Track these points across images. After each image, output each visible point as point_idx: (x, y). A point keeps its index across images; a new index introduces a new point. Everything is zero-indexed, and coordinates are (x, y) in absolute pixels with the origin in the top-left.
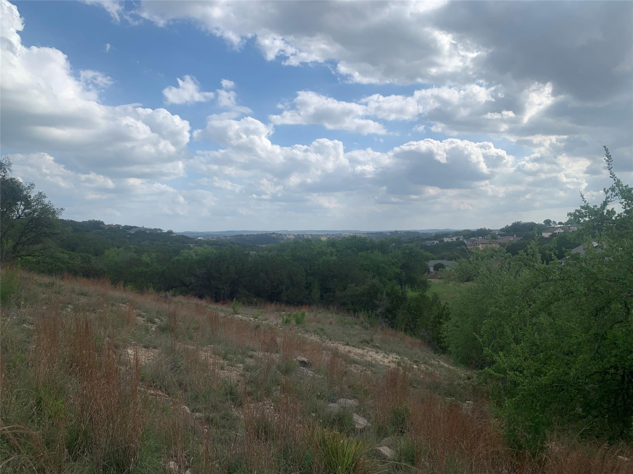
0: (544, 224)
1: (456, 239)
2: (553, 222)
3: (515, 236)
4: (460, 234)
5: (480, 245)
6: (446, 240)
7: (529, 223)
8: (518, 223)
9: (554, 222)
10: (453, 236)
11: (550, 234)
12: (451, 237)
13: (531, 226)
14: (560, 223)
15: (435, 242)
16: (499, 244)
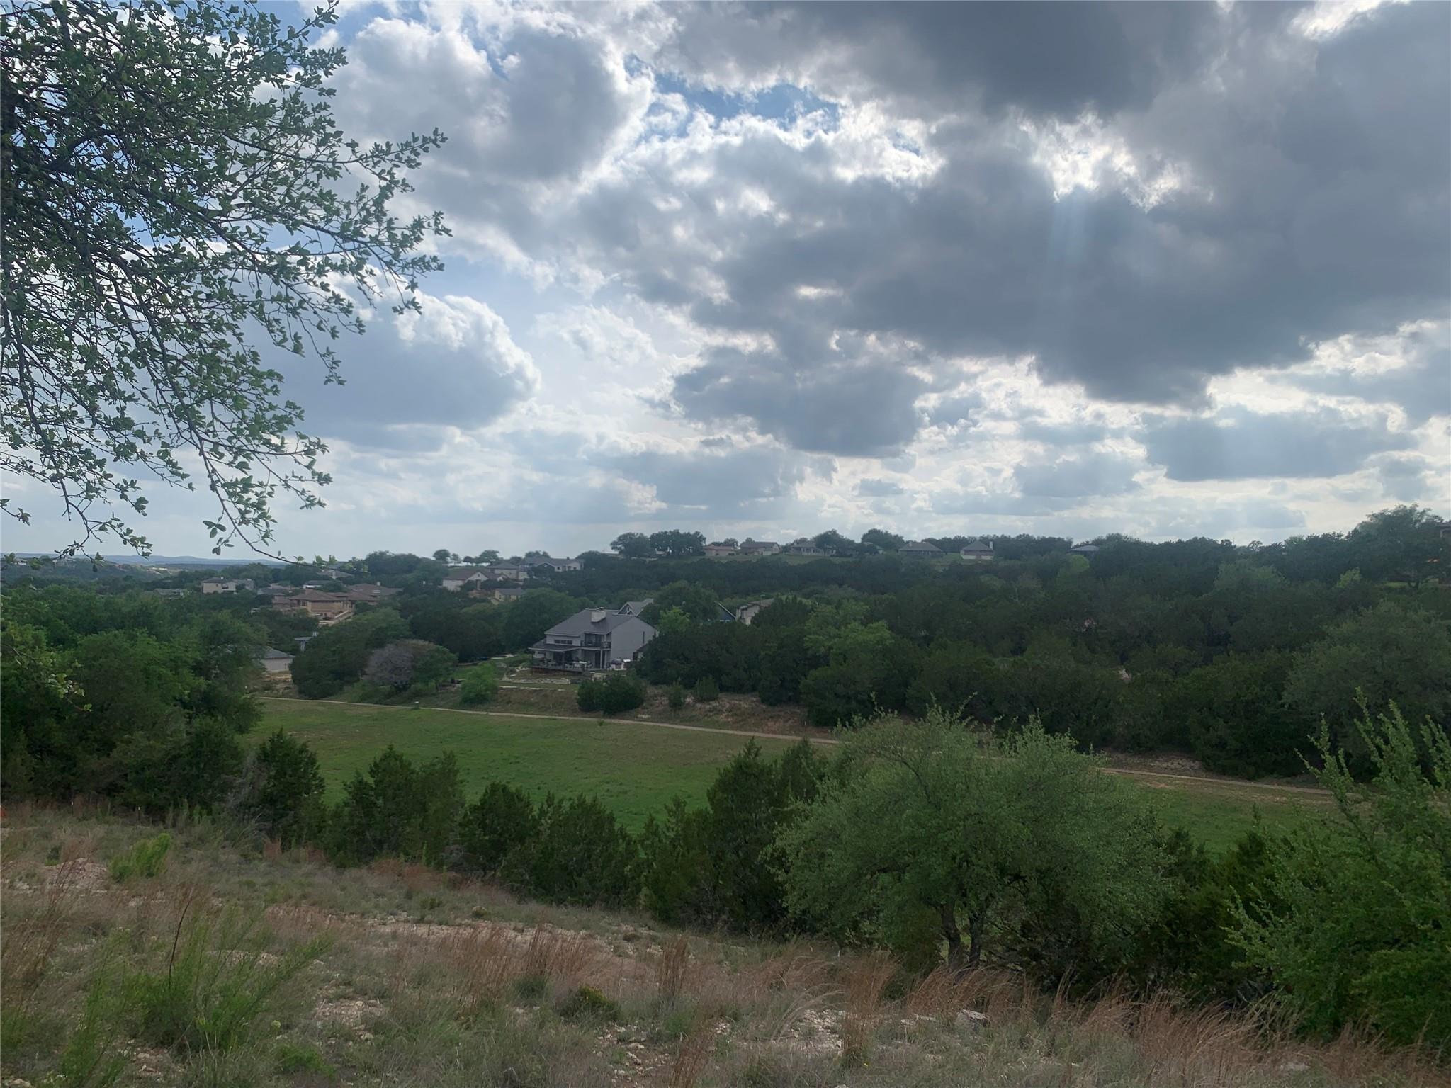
0: (433, 559)
1: (237, 587)
2: (454, 555)
3: (379, 584)
4: (245, 573)
5: (309, 604)
6: (208, 588)
7: (403, 556)
8: (382, 554)
9: (456, 557)
10: (228, 579)
11: (460, 583)
12: (222, 582)
13: (409, 563)
14: (467, 559)
15: (181, 592)
16: (353, 602)
